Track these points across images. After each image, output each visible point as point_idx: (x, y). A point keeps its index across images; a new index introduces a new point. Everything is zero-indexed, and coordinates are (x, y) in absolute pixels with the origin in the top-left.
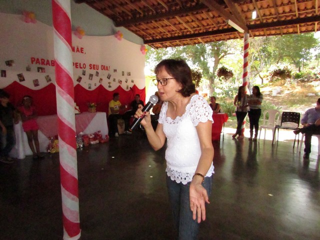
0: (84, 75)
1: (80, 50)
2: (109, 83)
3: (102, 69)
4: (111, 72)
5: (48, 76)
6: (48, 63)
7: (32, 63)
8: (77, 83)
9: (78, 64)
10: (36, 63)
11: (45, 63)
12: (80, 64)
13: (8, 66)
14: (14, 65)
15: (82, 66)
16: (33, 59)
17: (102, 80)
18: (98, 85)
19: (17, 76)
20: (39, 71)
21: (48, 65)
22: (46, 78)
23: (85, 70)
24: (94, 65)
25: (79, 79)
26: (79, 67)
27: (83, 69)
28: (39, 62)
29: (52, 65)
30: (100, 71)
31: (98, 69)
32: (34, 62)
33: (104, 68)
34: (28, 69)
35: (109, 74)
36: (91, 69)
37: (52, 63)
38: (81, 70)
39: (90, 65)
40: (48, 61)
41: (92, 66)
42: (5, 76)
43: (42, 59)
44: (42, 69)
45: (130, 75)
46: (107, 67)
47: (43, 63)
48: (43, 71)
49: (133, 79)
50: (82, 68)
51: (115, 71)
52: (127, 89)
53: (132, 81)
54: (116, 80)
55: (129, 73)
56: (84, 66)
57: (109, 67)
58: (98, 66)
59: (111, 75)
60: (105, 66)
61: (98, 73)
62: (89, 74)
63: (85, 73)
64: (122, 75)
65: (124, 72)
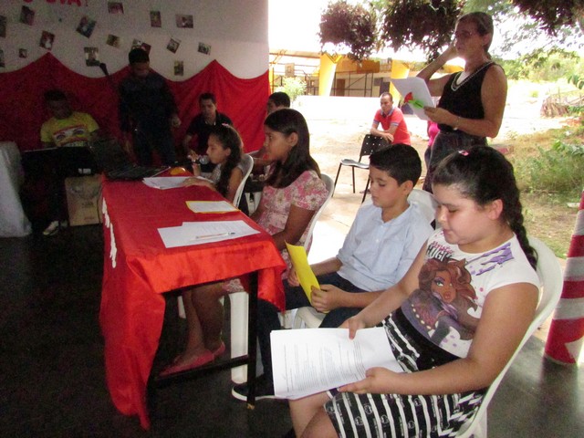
2: (89, 50)
18: (35, 53)
30: (38, 6)
35: (85, 19)
45: (191, 26)
49: (206, 42)
51: (116, 7)
52: (176, 73)
53: (203, 49)
54: (122, 41)
55: (184, 19)
59: (95, 23)
61: (33, 13)
64: (152, 25)
65: (158, 14)
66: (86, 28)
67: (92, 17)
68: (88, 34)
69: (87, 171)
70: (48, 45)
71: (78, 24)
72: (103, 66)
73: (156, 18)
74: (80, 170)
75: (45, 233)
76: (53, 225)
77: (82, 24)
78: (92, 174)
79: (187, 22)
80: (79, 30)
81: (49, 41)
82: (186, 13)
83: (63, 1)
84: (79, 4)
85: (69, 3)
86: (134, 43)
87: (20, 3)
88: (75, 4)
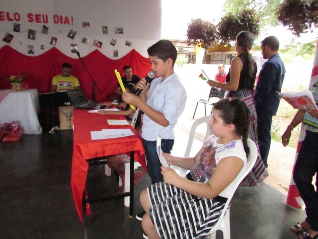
0: (18, 31)
2: (73, 45)
3: (56, 22)
4: (77, 26)
8: (5, 44)
9: (5, 14)
12: (8, 14)
15: (12, 17)
17: (56, 39)
18: (48, 47)
23: (18, 23)
24: (38, 16)
25: (8, 38)
26: (5, 18)
27: (15, 21)
30: (50, 24)
31: (47, 22)
33: (58, 19)
35: (71, 31)
36: (31, 21)
38: (12, 23)
39: (30, 15)
41: (34, 17)
45: (123, 33)
46: (67, 18)
49: (130, 40)
50: (12, 20)
51: (86, 25)
52: (114, 56)
53: (128, 44)
54: (88, 41)
55: (119, 30)
56: (17, 17)
57: (72, 18)
58: (47, 16)
59: (76, 32)
60: (61, 17)
61: (48, 29)
62: (28, 31)
63: (19, 28)
64: (103, 33)
65: (106, 27)
66: (72, 35)
68: (72, 38)
69: (69, 103)
70: (54, 43)
71: (68, 33)
72: (78, 54)
73: (105, 29)
74: (65, 103)
75: (50, 132)
76: (53, 129)
77: (70, 33)
78: (71, 105)
79: (121, 31)
80: (69, 36)
81: (54, 41)
82: (120, 27)
83: (61, 23)
84: (69, 24)
85: (65, 23)
86: (95, 41)
87: (42, 24)
88: (67, 24)
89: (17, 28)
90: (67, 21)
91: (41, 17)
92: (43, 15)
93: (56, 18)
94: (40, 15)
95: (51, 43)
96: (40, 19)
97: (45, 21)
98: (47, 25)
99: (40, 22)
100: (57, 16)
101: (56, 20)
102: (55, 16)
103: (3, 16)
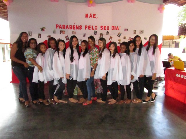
0: (96, 34)
1: (93, 16)
2: (119, 40)
3: (112, 29)
4: (122, 31)
5: (67, 36)
6: (67, 27)
7: (57, 28)
9: (91, 27)
10: (59, 28)
11: (65, 27)
12: (92, 26)
13: (42, 31)
14: (45, 30)
15: (94, 28)
16: (57, 26)
17: (112, 38)
18: (108, 41)
19: (47, 37)
20: (61, 33)
21: (67, 29)
22: (66, 37)
23: (96, 30)
24: (105, 27)
26: (91, 28)
27: (95, 30)
28: (61, 28)
29: (70, 29)
32: (58, 28)
33: (114, 28)
34: (54, 32)
35: (119, 33)
36: (102, 29)
37: (70, 27)
38: (94, 31)
39: (101, 27)
40: (67, 26)
41: (103, 28)
42: (40, 37)
43: (63, 25)
44: (63, 31)
45: (143, 33)
46: (117, 27)
47: (64, 28)
48: (64, 32)
50: (94, 29)
51: (126, 30)
54: (126, 38)
55: (141, 31)
56: (96, 28)
57: (120, 27)
58: (109, 27)
59: (121, 34)
60: (115, 27)
61: (109, 32)
62: (100, 34)
63: (96, 33)
64: (134, 33)
66: (119, 35)
67: (121, 32)
68: (119, 36)
70: (111, 39)
73: (135, 32)
77: (118, 34)
80: (118, 36)
83: (115, 29)
84: (118, 30)
85: (116, 30)
86: (129, 38)
87: (107, 30)
88: (117, 30)
89: (95, 33)
90: (118, 29)
91: (106, 27)
92: (107, 26)
93: (113, 27)
94: (106, 26)
95: (110, 39)
96: (106, 28)
97: (108, 29)
98: (108, 31)
99: (106, 29)
100: (113, 26)
101: (113, 29)
102: (112, 26)
103: (90, 28)
